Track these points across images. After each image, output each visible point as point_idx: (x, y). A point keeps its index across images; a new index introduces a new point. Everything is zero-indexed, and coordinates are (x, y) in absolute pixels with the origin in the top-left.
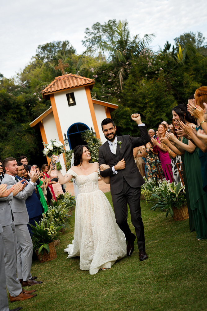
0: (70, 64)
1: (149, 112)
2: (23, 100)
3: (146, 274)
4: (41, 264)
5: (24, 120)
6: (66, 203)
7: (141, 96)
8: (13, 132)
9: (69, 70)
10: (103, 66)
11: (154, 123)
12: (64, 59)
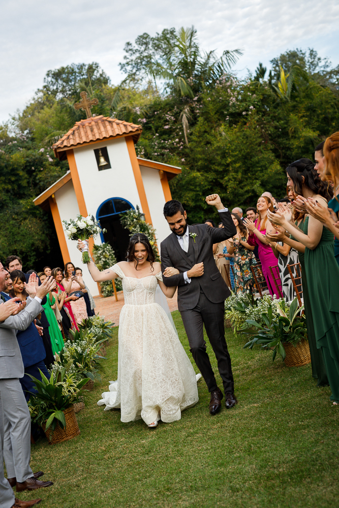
0: (100, 100)
1: (233, 180)
2: (23, 161)
3: (244, 472)
4: (51, 446)
5: (24, 194)
6: (96, 335)
7: (219, 152)
8: (6, 214)
9: (98, 111)
10: (155, 103)
11: (241, 197)
12: (89, 93)
